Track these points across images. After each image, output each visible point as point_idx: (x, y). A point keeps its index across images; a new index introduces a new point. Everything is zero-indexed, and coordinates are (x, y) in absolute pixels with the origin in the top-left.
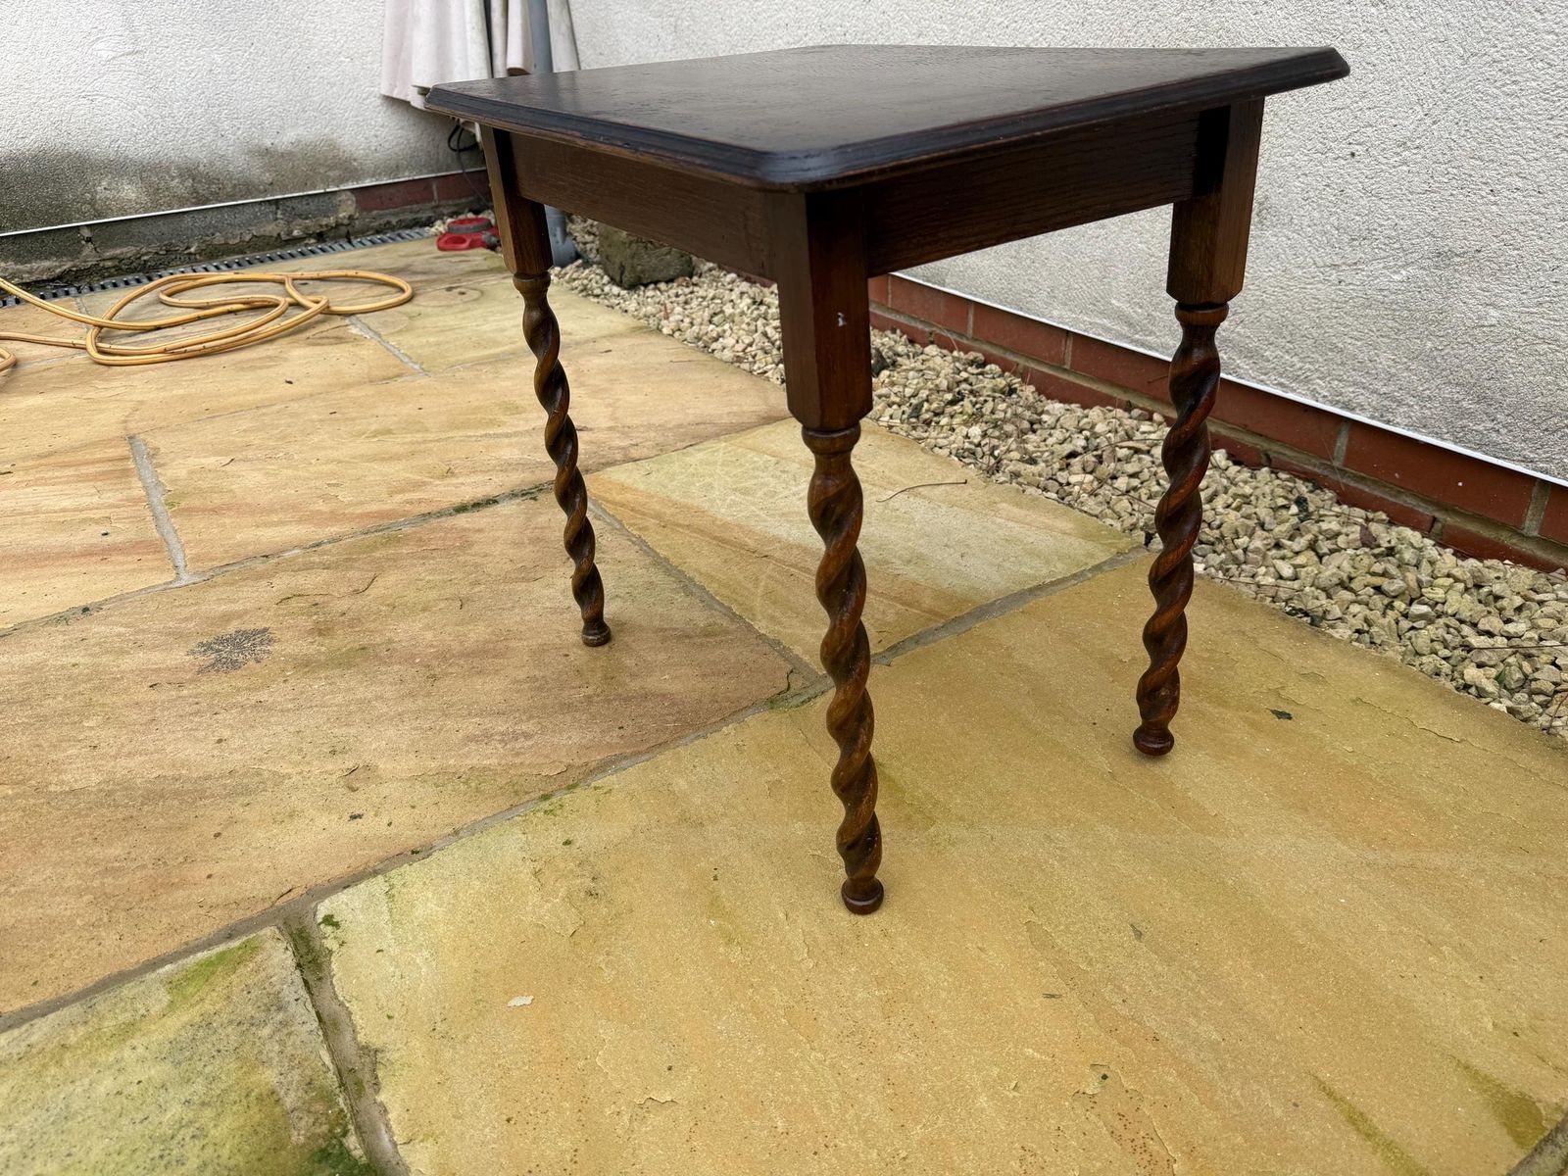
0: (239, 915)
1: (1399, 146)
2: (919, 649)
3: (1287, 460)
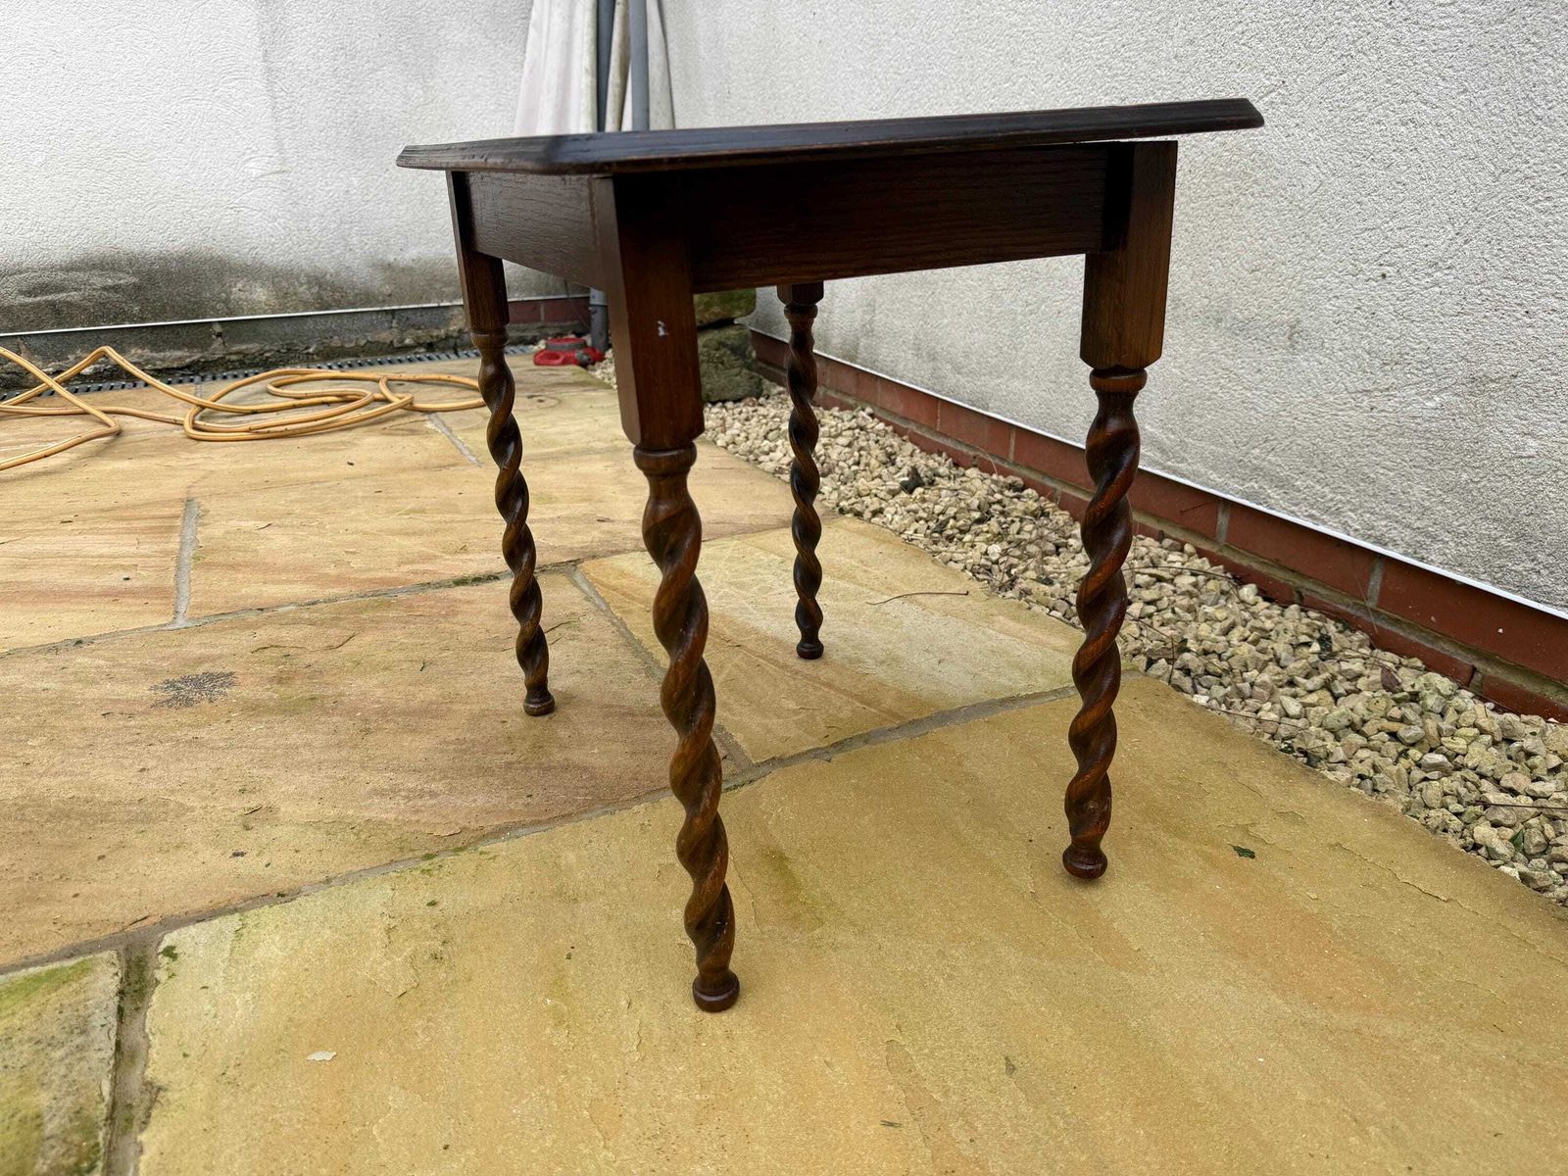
0: (87, 936)
1: (1431, 267)
2: (866, 748)
3: (1319, 598)
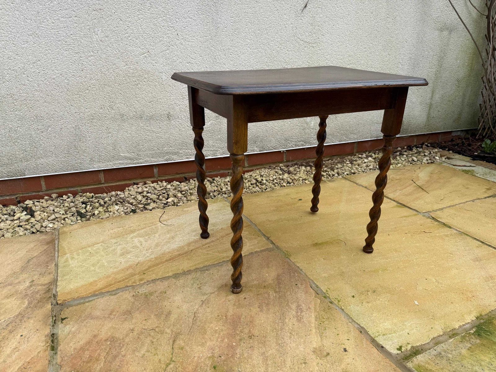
2: (262, 232)
3: (191, 176)
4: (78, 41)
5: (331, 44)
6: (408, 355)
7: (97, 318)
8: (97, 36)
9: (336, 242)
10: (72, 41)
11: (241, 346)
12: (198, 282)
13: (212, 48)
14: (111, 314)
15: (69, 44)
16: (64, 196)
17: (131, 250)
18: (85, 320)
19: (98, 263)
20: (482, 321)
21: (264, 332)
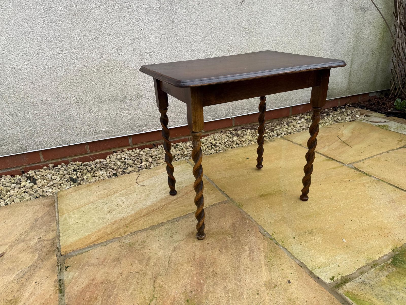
0: (336, 301)
2: (219, 187)
4: (62, 41)
5: (267, 29)
6: (339, 284)
7: (93, 265)
8: (77, 36)
9: (278, 193)
10: (57, 41)
11: (207, 282)
12: (170, 232)
13: (170, 39)
14: (103, 262)
15: (55, 44)
16: (59, 165)
17: (116, 207)
18: (84, 267)
19: (90, 220)
20: (397, 253)
21: (224, 270)
